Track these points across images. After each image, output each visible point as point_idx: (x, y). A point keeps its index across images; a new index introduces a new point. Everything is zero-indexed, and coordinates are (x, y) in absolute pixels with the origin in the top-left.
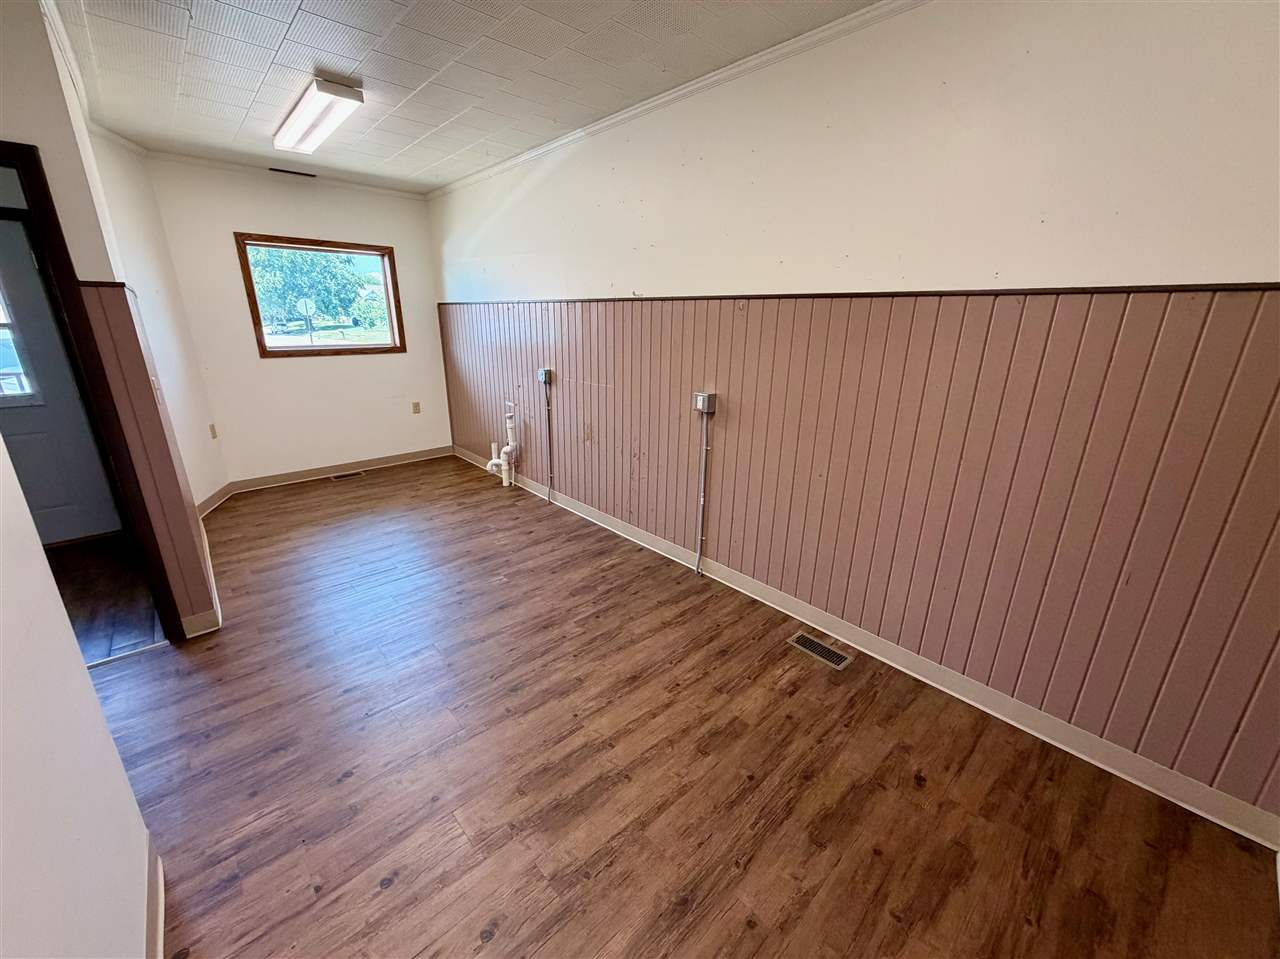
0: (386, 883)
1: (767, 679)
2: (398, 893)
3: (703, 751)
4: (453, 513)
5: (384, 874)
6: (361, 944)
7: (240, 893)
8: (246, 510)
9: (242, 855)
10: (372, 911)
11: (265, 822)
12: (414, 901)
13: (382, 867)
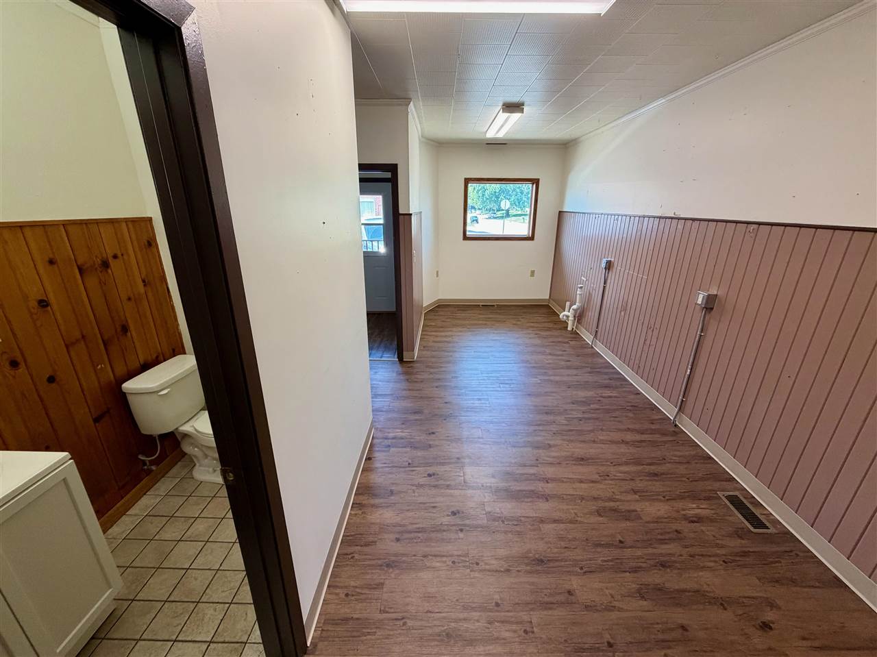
0: (430, 475)
1: (679, 505)
2: (432, 481)
3: (599, 513)
4: (530, 338)
5: (431, 473)
6: (414, 488)
7: (389, 451)
8: (442, 313)
9: (394, 441)
10: (422, 481)
11: (403, 434)
12: (435, 486)
13: (431, 470)
